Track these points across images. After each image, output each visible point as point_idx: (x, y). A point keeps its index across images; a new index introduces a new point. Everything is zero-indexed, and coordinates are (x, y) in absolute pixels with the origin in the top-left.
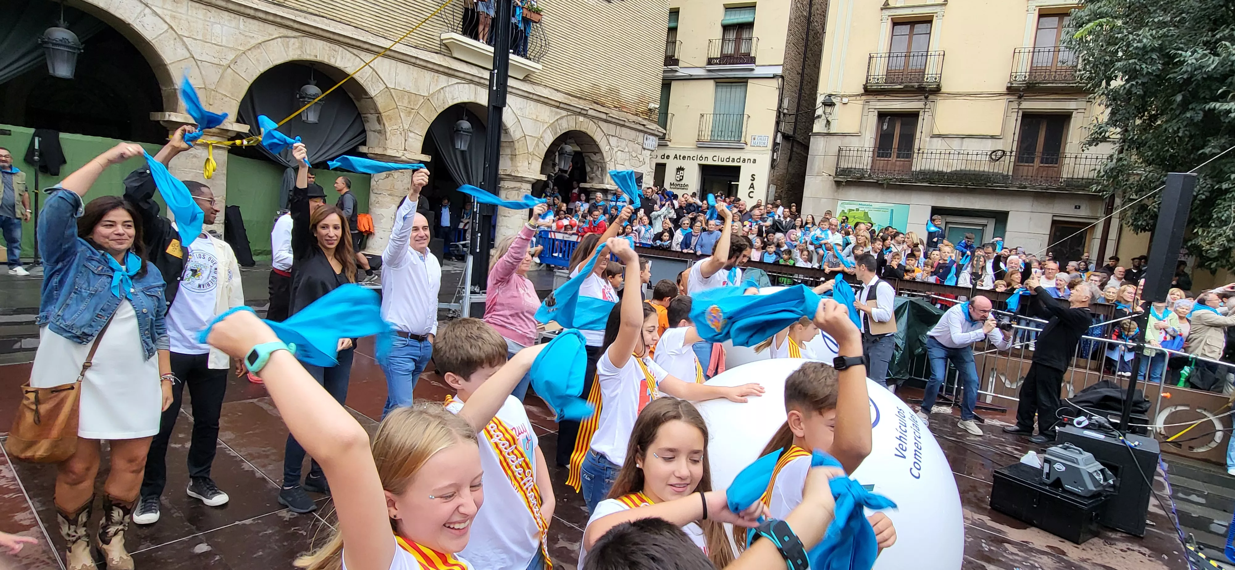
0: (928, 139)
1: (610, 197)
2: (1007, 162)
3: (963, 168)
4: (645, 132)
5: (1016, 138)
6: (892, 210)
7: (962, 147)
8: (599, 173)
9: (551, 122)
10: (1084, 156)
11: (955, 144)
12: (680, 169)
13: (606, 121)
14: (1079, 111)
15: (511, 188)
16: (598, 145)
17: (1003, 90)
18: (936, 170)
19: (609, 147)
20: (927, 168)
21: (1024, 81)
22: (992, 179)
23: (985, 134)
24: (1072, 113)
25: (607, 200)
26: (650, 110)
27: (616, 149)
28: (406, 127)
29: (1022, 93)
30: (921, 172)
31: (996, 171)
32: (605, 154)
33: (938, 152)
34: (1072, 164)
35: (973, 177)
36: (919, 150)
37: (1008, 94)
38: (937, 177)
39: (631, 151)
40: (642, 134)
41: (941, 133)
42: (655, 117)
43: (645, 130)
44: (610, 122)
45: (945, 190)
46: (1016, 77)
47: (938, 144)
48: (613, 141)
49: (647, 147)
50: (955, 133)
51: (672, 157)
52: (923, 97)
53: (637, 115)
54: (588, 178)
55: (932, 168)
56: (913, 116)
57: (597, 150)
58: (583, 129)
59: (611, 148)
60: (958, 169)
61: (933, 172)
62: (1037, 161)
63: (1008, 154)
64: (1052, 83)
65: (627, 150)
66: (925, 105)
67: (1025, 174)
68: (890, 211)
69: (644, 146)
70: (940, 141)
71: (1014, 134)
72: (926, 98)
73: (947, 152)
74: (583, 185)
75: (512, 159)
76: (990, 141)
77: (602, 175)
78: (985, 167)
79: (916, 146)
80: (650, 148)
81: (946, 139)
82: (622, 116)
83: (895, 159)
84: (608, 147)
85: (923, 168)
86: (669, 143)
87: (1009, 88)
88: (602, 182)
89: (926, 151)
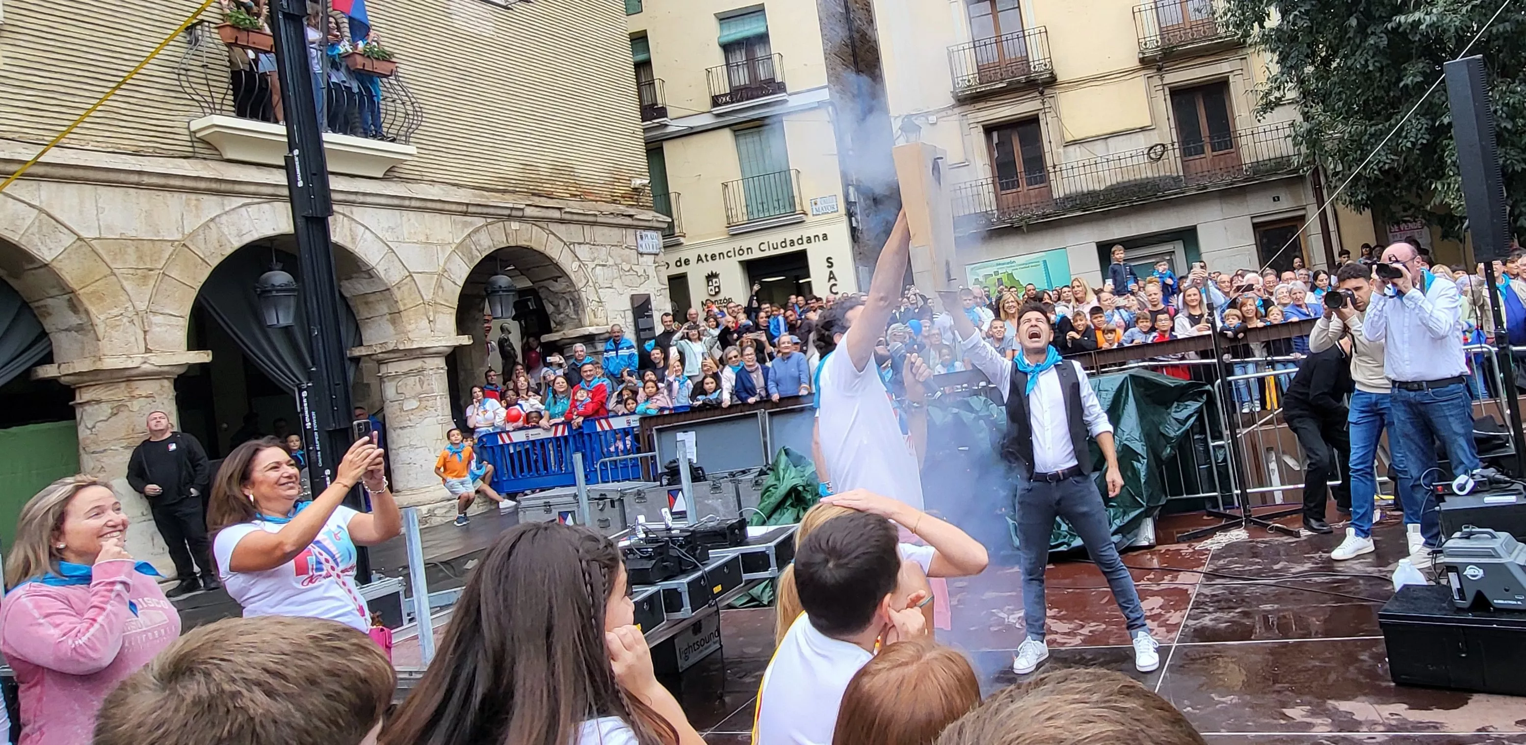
0: (1061, 150)
1: (600, 347)
2: (1172, 158)
3: (1119, 179)
4: (636, 227)
5: (1173, 125)
6: (1045, 262)
7: (1108, 150)
8: (570, 311)
9: (458, 241)
10: (1261, 130)
11: (1099, 148)
12: (711, 277)
13: (562, 221)
14: (1236, 73)
15: (405, 374)
16: (556, 265)
17: (1136, 64)
18: (1085, 190)
19: (578, 263)
20: (1073, 190)
21: (1158, 47)
22: (1161, 186)
23: (1132, 127)
24: (1228, 77)
25: (596, 353)
26: (635, 189)
27: (591, 265)
28: (142, 306)
29: (1160, 64)
30: (1067, 198)
31: (1162, 174)
32: (573, 277)
33: (1081, 164)
34: (1251, 144)
35: (1136, 189)
36: (1054, 167)
37: (1144, 69)
38: (1090, 199)
39: (619, 261)
40: (631, 232)
41: (1077, 138)
42: (647, 200)
43: (635, 223)
44: (570, 222)
45: (1106, 216)
46: (1145, 44)
47: (1075, 152)
48: (583, 252)
49: (644, 250)
50: (1094, 135)
51: (693, 260)
52: (1037, 94)
53: (614, 202)
54: (553, 325)
55: (1079, 189)
56: (1031, 122)
57: (559, 273)
58: (522, 243)
59: (582, 265)
60: (1114, 182)
61: (1083, 194)
62: (1208, 149)
63: (1170, 147)
64: (1192, 43)
65: (611, 262)
66: (1043, 103)
67: (1199, 170)
68: (1042, 264)
69: (640, 250)
70: (1078, 149)
71: (1168, 119)
72: (1042, 93)
73: (1092, 162)
74: (546, 338)
75: (393, 322)
76: (1141, 135)
77: (576, 312)
78: (1147, 172)
79: (1049, 163)
80: (651, 251)
81: (1084, 144)
82: (589, 207)
83: (1026, 188)
84: (576, 265)
85: (1067, 192)
86: (682, 240)
87: (1142, 61)
88: (580, 325)
89: (1064, 167)
